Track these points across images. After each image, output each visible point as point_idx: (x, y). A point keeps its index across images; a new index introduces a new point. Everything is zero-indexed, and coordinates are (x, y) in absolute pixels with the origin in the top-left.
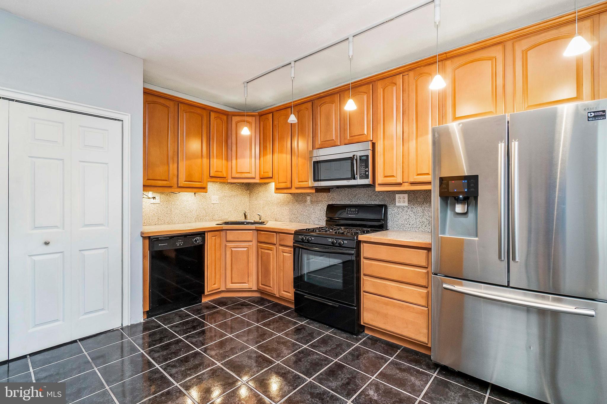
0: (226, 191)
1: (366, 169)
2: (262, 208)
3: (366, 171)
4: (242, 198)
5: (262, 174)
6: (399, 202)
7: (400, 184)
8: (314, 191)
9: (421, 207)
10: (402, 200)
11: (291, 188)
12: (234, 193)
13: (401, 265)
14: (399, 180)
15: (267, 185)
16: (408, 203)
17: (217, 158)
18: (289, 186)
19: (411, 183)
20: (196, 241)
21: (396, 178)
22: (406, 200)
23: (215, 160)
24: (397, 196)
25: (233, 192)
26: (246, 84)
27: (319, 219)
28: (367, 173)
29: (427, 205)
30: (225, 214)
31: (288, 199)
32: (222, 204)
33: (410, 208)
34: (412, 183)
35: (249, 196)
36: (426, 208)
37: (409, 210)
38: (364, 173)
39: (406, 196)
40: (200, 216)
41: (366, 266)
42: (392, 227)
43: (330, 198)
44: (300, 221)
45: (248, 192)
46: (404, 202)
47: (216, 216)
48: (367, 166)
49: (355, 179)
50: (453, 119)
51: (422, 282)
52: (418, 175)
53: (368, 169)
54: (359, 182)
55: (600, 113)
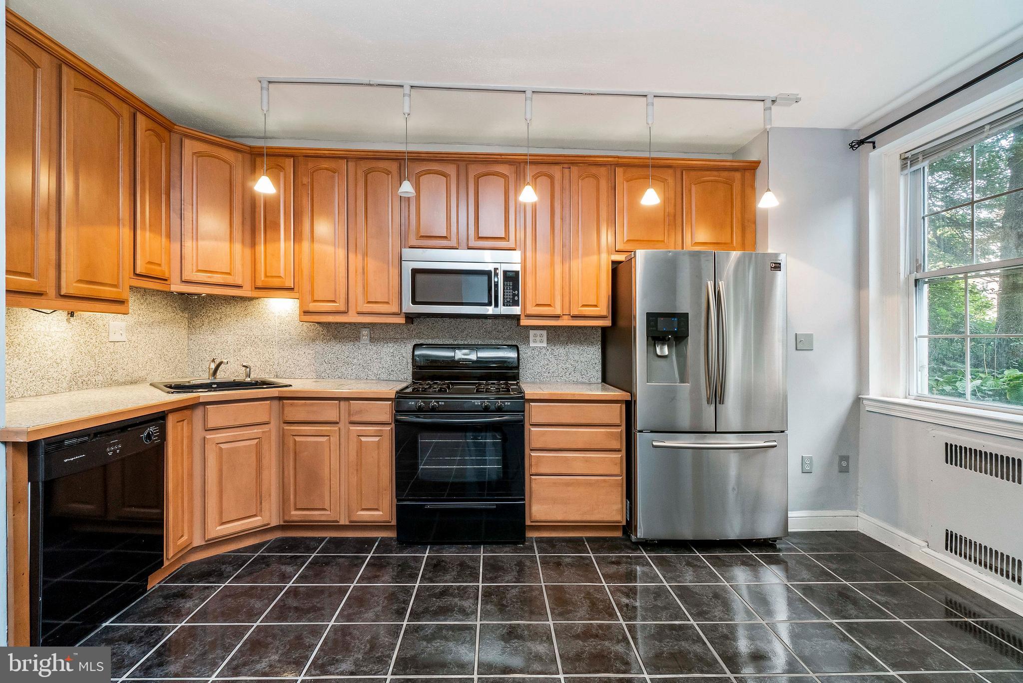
0: (141, 312)
1: (515, 291)
2: (232, 351)
3: (514, 295)
4: (174, 329)
5: (263, 279)
6: (535, 341)
7: (557, 317)
8: (402, 320)
9: (564, 348)
10: (538, 338)
11: (345, 313)
12: (157, 316)
13: (585, 427)
14: (558, 312)
15: (246, 303)
16: (547, 343)
17: (150, 231)
18: (343, 308)
19: (572, 317)
20: (149, 436)
21: (553, 308)
22: (545, 338)
23: (148, 234)
24: (532, 333)
25: (157, 314)
26: (265, 84)
27: (390, 370)
28: (516, 298)
29: (572, 346)
30: (140, 366)
31: (311, 334)
32: (133, 342)
33: (550, 350)
34: (575, 317)
35: (187, 324)
36: (571, 350)
37: (548, 352)
38: (511, 297)
39: (544, 333)
40: (81, 373)
41: (535, 436)
42: (524, 377)
43: (414, 333)
44: (345, 376)
45: (187, 316)
46: (541, 342)
47: (120, 371)
48: (516, 287)
49: (496, 305)
50: (625, 241)
51: (616, 445)
52: (583, 306)
53: (518, 292)
54: (503, 310)
55: (778, 265)
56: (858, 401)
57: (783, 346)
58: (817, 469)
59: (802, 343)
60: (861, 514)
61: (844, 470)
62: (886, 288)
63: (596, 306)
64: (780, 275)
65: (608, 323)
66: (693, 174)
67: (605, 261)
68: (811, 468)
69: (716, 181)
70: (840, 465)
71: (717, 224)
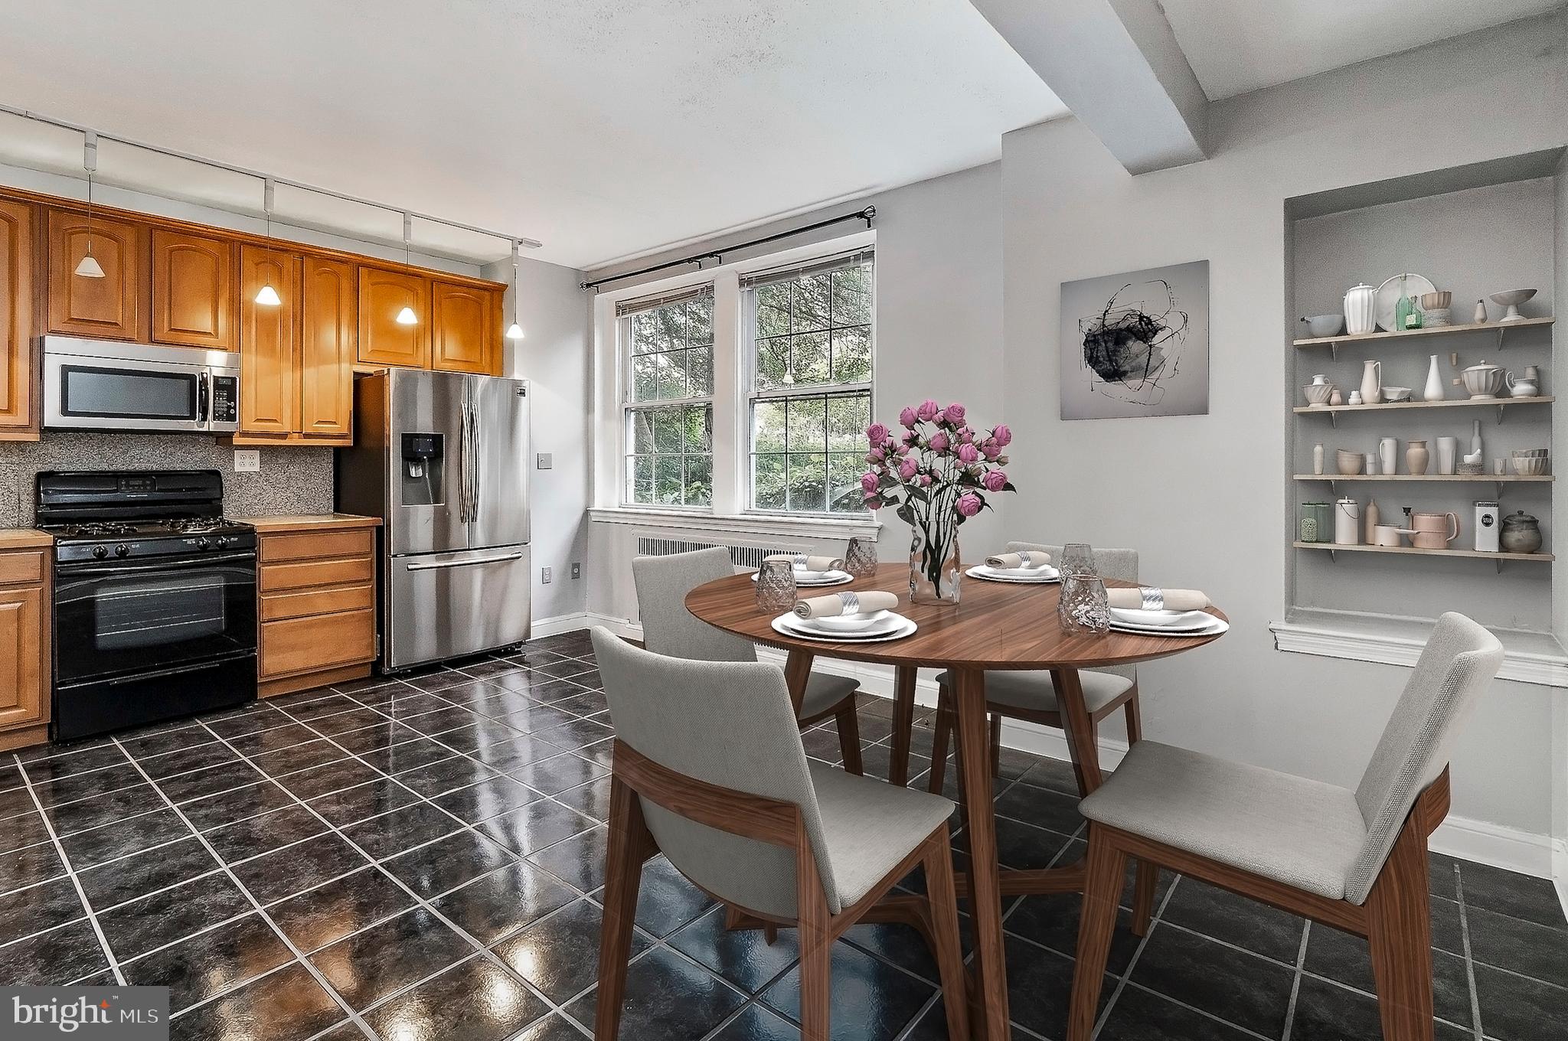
1: (230, 403)
3: (229, 408)
7: (284, 436)
8: (35, 438)
10: (247, 460)
14: (287, 429)
19: (304, 435)
21: (278, 425)
22: (258, 460)
24: (241, 453)
28: (232, 411)
33: (264, 475)
34: (307, 436)
37: (262, 479)
38: (225, 409)
39: (256, 453)
41: (268, 575)
48: (231, 397)
49: (204, 419)
50: (370, 350)
51: (365, 575)
52: (319, 422)
53: (235, 405)
54: (211, 425)
55: (522, 391)
56: (586, 513)
57: (527, 466)
58: (555, 578)
59: (542, 463)
60: (590, 614)
61: (575, 576)
62: (607, 414)
63: (335, 423)
64: (524, 400)
65: (350, 442)
66: (443, 286)
67: (347, 371)
68: (550, 579)
69: (466, 298)
70: (573, 572)
71: (467, 343)
